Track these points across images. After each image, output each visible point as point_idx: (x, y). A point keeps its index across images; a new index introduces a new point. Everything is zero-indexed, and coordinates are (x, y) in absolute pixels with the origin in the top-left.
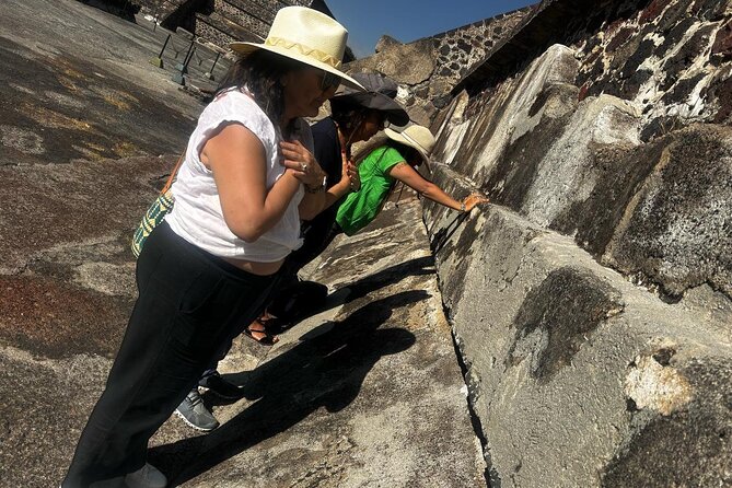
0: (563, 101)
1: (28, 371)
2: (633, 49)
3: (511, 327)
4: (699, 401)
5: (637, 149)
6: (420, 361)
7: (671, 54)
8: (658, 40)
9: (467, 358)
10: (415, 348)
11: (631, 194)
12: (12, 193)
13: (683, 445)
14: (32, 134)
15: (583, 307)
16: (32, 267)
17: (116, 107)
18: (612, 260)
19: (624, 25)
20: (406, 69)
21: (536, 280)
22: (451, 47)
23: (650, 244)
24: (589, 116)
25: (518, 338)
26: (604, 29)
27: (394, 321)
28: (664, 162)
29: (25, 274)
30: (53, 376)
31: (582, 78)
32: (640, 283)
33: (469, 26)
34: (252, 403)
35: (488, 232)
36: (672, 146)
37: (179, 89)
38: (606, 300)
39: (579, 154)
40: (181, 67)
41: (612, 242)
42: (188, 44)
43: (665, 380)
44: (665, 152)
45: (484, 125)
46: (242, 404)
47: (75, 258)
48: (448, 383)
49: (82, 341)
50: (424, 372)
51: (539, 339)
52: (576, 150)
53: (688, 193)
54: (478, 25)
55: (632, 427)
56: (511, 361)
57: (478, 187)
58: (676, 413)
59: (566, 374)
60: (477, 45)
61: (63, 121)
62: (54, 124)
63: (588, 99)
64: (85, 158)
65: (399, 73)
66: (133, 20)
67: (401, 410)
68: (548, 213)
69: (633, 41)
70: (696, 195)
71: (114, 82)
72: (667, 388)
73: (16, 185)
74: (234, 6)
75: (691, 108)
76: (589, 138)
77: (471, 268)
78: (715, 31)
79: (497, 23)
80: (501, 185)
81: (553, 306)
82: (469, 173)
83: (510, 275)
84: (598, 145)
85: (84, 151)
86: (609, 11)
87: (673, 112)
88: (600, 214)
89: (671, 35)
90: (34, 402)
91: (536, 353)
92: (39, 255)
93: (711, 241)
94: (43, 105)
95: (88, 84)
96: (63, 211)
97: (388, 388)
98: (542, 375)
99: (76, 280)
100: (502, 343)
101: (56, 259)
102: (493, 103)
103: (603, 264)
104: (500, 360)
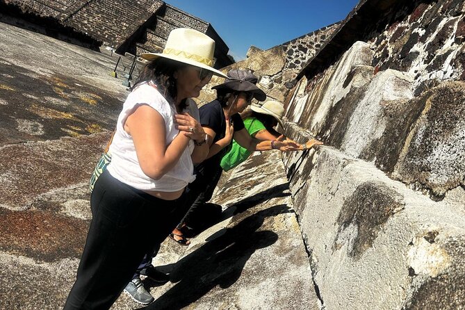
0: (364, 76)
1: (32, 271)
2: (406, 39)
3: (335, 224)
4: (455, 266)
5: (410, 102)
6: (282, 251)
7: (430, 40)
8: (422, 32)
9: (310, 247)
10: (278, 243)
11: (408, 131)
12: (23, 160)
13: (446, 297)
14: (36, 123)
15: (379, 207)
16: (35, 205)
17: (88, 103)
18: (399, 175)
19: (399, 25)
20: (266, 66)
21: (349, 192)
22: (294, 50)
23: (422, 163)
24: (379, 84)
25: (339, 231)
26: (388, 29)
27: (265, 226)
28: (427, 109)
29: (31, 210)
30: (48, 273)
31: (376, 61)
32: (417, 189)
33: (305, 36)
34: (175, 284)
35: (320, 164)
36: (432, 97)
37: (127, 90)
38: (393, 202)
39: (375, 108)
40: (128, 76)
41: (398, 164)
42: (132, 62)
43: (433, 253)
44: (428, 102)
45: (316, 97)
46: (169, 285)
47: (62, 198)
48: (299, 264)
49: (66, 250)
50: (284, 258)
51: (352, 230)
52: (372, 106)
53: (444, 127)
54: (310, 35)
55: (412, 287)
56: (336, 247)
57: (315, 135)
58: (440, 275)
59: (369, 253)
60: (311, 47)
61: (55, 114)
62: (50, 116)
63: (378, 73)
64: (69, 135)
65: (262, 69)
66: (98, 50)
67: (269, 284)
68: (357, 149)
69: (406, 34)
70: (449, 128)
71: (87, 89)
72: (433, 258)
73: (26, 155)
74: (159, 37)
75: (445, 73)
76: (380, 98)
77: (310, 188)
78: (457, 23)
79: (322, 33)
80: (328, 133)
81: (360, 208)
82: (309, 127)
83: (333, 190)
84: (386, 102)
85: (68, 131)
86: (390, 17)
87: (433, 77)
88: (389, 146)
89: (429, 28)
90: (36, 291)
91: (350, 241)
92: (40, 197)
93: (461, 157)
94: (43, 105)
95: (71, 90)
96: (55, 169)
97: (261, 270)
98: (355, 255)
99: (63, 212)
100: (330, 235)
101: (50, 199)
102: (321, 82)
103: (392, 179)
104: (329, 247)
